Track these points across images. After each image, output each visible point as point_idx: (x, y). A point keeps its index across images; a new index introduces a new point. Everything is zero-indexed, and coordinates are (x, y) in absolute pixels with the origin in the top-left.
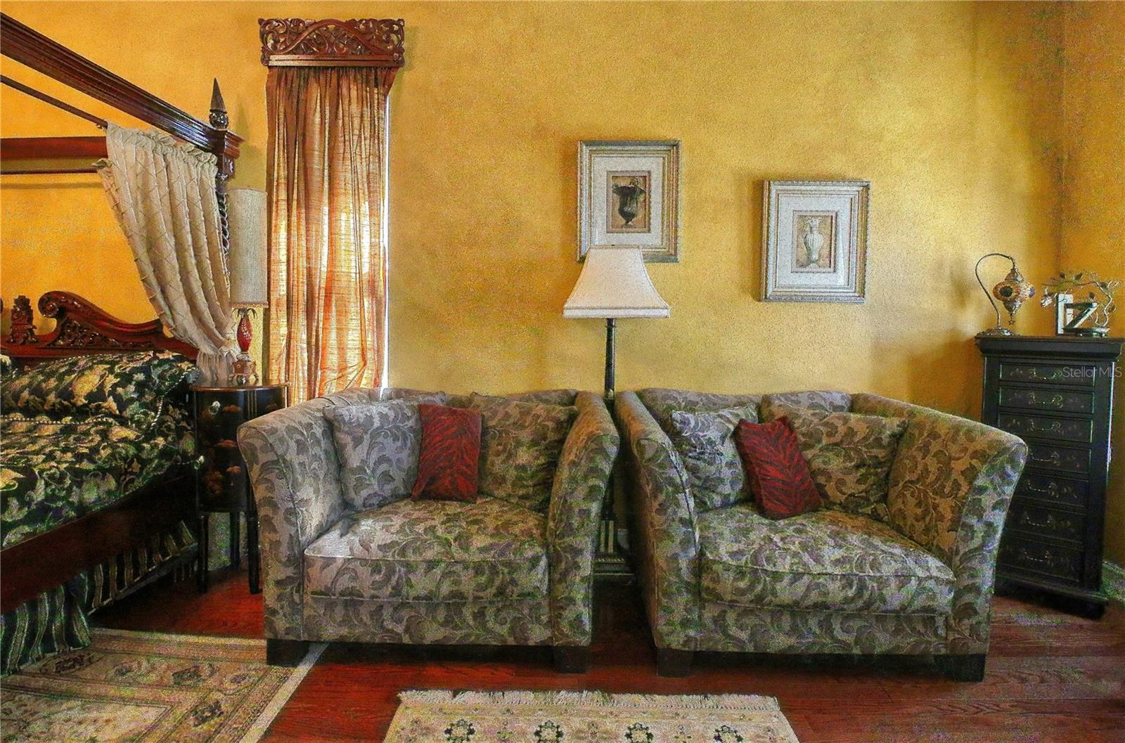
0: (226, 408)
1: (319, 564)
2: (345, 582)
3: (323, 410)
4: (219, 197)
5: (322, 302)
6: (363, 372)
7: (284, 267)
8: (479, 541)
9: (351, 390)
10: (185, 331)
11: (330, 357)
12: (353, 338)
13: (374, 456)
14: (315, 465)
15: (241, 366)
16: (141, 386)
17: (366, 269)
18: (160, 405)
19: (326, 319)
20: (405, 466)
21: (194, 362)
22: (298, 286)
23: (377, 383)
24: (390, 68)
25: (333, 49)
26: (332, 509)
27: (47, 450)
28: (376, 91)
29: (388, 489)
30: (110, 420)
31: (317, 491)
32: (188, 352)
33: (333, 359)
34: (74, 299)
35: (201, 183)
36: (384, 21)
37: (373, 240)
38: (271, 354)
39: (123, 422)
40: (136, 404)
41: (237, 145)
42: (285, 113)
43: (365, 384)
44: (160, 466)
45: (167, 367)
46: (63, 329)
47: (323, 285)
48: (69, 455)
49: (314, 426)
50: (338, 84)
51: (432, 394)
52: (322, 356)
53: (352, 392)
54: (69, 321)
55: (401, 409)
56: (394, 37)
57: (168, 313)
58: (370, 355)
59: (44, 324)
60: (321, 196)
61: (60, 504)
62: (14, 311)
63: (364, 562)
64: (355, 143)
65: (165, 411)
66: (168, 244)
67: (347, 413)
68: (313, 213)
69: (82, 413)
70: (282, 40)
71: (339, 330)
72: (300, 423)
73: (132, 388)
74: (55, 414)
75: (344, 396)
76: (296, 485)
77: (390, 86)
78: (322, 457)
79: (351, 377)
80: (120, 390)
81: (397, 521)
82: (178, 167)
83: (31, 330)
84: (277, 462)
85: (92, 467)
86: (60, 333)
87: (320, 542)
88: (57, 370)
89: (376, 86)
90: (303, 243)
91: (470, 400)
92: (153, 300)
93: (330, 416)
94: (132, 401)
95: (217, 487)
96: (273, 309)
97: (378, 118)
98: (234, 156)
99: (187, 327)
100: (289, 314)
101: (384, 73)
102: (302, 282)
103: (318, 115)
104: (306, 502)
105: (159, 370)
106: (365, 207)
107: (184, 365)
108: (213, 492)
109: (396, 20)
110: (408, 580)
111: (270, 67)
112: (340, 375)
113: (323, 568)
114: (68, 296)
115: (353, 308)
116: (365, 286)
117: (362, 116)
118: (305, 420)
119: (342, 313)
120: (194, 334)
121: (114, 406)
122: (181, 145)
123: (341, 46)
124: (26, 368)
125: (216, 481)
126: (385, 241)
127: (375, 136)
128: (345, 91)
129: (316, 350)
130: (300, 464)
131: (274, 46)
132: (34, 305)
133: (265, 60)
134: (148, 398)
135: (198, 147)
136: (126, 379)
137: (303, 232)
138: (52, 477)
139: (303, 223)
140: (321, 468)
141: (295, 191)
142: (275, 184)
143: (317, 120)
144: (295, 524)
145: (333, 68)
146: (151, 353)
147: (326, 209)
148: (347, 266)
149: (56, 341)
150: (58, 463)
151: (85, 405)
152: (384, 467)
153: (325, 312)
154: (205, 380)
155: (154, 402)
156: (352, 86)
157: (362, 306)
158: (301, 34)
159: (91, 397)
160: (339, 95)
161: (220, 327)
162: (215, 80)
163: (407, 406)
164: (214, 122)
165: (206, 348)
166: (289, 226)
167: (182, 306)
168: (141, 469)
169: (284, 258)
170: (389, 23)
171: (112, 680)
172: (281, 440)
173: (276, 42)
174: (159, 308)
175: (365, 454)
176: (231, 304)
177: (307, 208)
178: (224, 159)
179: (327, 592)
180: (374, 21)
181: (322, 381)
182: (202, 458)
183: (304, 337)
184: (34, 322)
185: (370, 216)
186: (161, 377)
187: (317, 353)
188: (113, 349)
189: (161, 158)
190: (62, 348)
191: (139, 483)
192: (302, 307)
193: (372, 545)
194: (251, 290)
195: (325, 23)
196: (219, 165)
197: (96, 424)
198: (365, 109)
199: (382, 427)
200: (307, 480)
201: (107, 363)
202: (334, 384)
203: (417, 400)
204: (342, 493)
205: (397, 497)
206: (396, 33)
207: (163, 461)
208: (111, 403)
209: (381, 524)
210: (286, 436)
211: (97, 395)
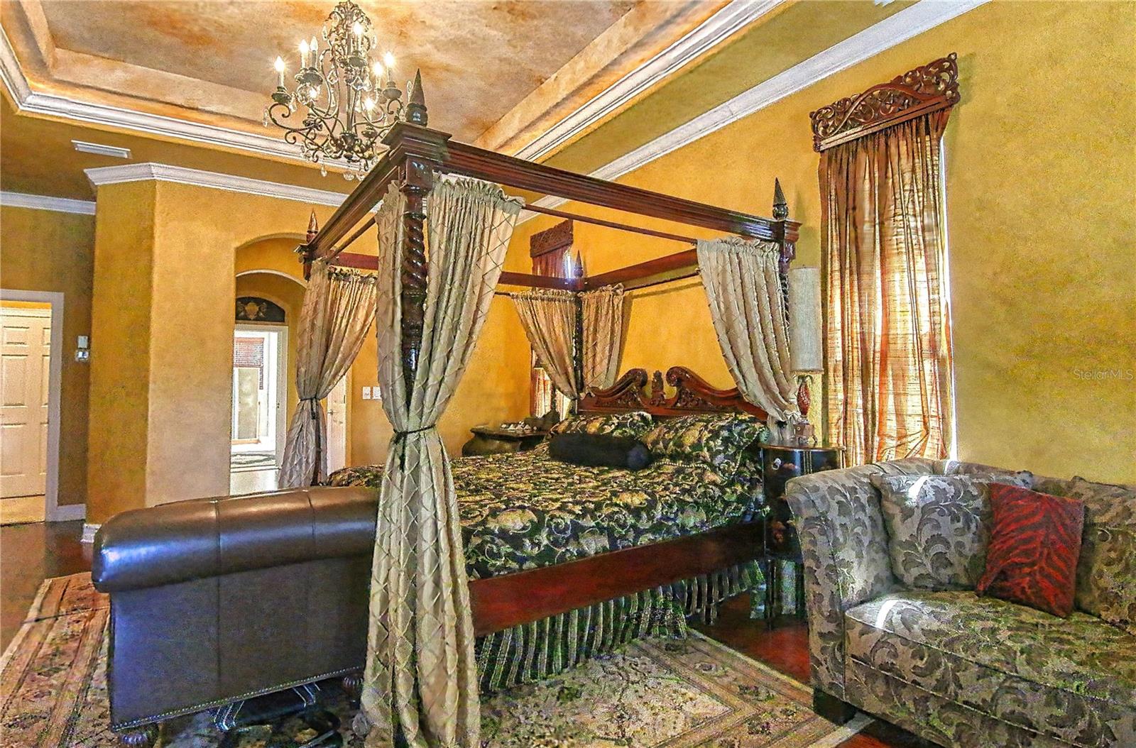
0: (786, 465)
1: (858, 628)
2: (882, 656)
3: (870, 477)
4: (782, 278)
5: (877, 367)
6: (926, 441)
7: (839, 334)
8: (1057, 663)
9: (911, 460)
10: (755, 396)
11: (889, 423)
12: (913, 404)
13: (927, 532)
14: (858, 530)
15: (801, 428)
16: (726, 441)
17: (925, 328)
18: (739, 458)
19: (882, 384)
20: (967, 551)
21: (765, 423)
22: (852, 352)
23: (944, 455)
24: (943, 110)
25: (879, 113)
26: (877, 578)
27: (665, 483)
28: (927, 138)
29: (945, 574)
30: (705, 466)
31: (859, 556)
32: (761, 415)
33: (891, 425)
34: (686, 372)
35: (766, 271)
36: (931, 65)
37: (931, 297)
38: (830, 418)
39: (714, 469)
40: (722, 456)
41: (796, 230)
42: (836, 190)
43: (930, 454)
44: (737, 509)
45: (744, 426)
46: (680, 395)
47: (878, 347)
48: (678, 488)
49: (859, 491)
50: (887, 144)
51: (1012, 473)
52: (880, 422)
53: (911, 462)
54: (683, 389)
55: (965, 485)
56: (946, 76)
57: (742, 381)
58: (933, 423)
59: (670, 391)
60: (873, 260)
61: (670, 523)
62: (653, 382)
63: (905, 641)
64: (907, 199)
65: (743, 464)
66: (740, 325)
67: (896, 483)
68: (865, 278)
69: (688, 458)
70: (830, 123)
71: (896, 395)
72: (843, 486)
73: (719, 442)
74: (673, 458)
75: (900, 466)
76: (836, 545)
77: (943, 129)
78: (867, 523)
79: (911, 446)
80: (711, 443)
81: (950, 612)
82: (747, 260)
83: (662, 396)
84: (818, 518)
85: (690, 500)
86: (679, 398)
87: (861, 608)
88: (675, 425)
89: (928, 133)
90: (857, 309)
91: (1070, 485)
92: (731, 371)
93: (877, 483)
94: (719, 452)
95: (779, 535)
96: (831, 374)
97: (933, 165)
98: (793, 241)
99: (757, 394)
100: (845, 380)
101: (936, 117)
102: (857, 348)
103: (867, 182)
104: (848, 565)
105: (739, 429)
106: (921, 263)
107: (757, 425)
108: (777, 539)
109: (946, 56)
110: (956, 679)
111: (823, 152)
112: (899, 443)
113: (862, 634)
114: (684, 370)
115: (912, 371)
116: (926, 346)
117: (913, 171)
118: (850, 484)
119: (900, 377)
120: (763, 400)
121: (707, 455)
122: (749, 242)
123: (888, 106)
124: (660, 423)
125: (780, 531)
126: (945, 296)
127: (929, 184)
128: (893, 149)
129: (872, 417)
130: (841, 525)
131: (825, 133)
132: (664, 377)
133: (816, 148)
134: (731, 451)
135: (762, 240)
136: (715, 434)
137: (856, 299)
138: (666, 502)
139: (856, 289)
140: (865, 533)
141: (848, 261)
142: (829, 257)
143: (867, 186)
144: (836, 583)
145: (881, 131)
146: (733, 414)
147: (878, 273)
148: (902, 326)
149: (676, 404)
150: (671, 493)
151: (690, 453)
152: (940, 548)
153: (881, 376)
154: (773, 439)
155: (735, 454)
156: (901, 142)
157: (921, 370)
158: (848, 111)
159: (693, 446)
160: (887, 156)
161: (783, 393)
162: (777, 180)
163: (973, 484)
164: (777, 215)
165: (773, 412)
166: (842, 294)
167: (752, 376)
168: (724, 509)
169: (839, 326)
170: (938, 63)
171: (697, 670)
172: (823, 498)
173: (826, 127)
174: (735, 377)
175: (915, 529)
176: (792, 371)
177: (859, 274)
178: (785, 245)
179: (865, 660)
180: (920, 69)
181: (880, 447)
182: (768, 508)
183: (860, 402)
184: (665, 390)
185: (928, 271)
186: (740, 434)
187: (874, 418)
188: (710, 411)
189: (734, 257)
190: (678, 409)
191: (722, 521)
192: (857, 372)
193: (915, 626)
194: (808, 358)
195: (870, 91)
196: (781, 251)
197: (697, 468)
198: (917, 161)
199: (937, 502)
200: (850, 543)
201: (703, 421)
202: (893, 453)
203: (989, 478)
204: (891, 566)
205: (954, 585)
206: (948, 70)
207: (740, 505)
208: (706, 453)
209: (931, 609)
210: (828, 496)
211: (697, 446)
